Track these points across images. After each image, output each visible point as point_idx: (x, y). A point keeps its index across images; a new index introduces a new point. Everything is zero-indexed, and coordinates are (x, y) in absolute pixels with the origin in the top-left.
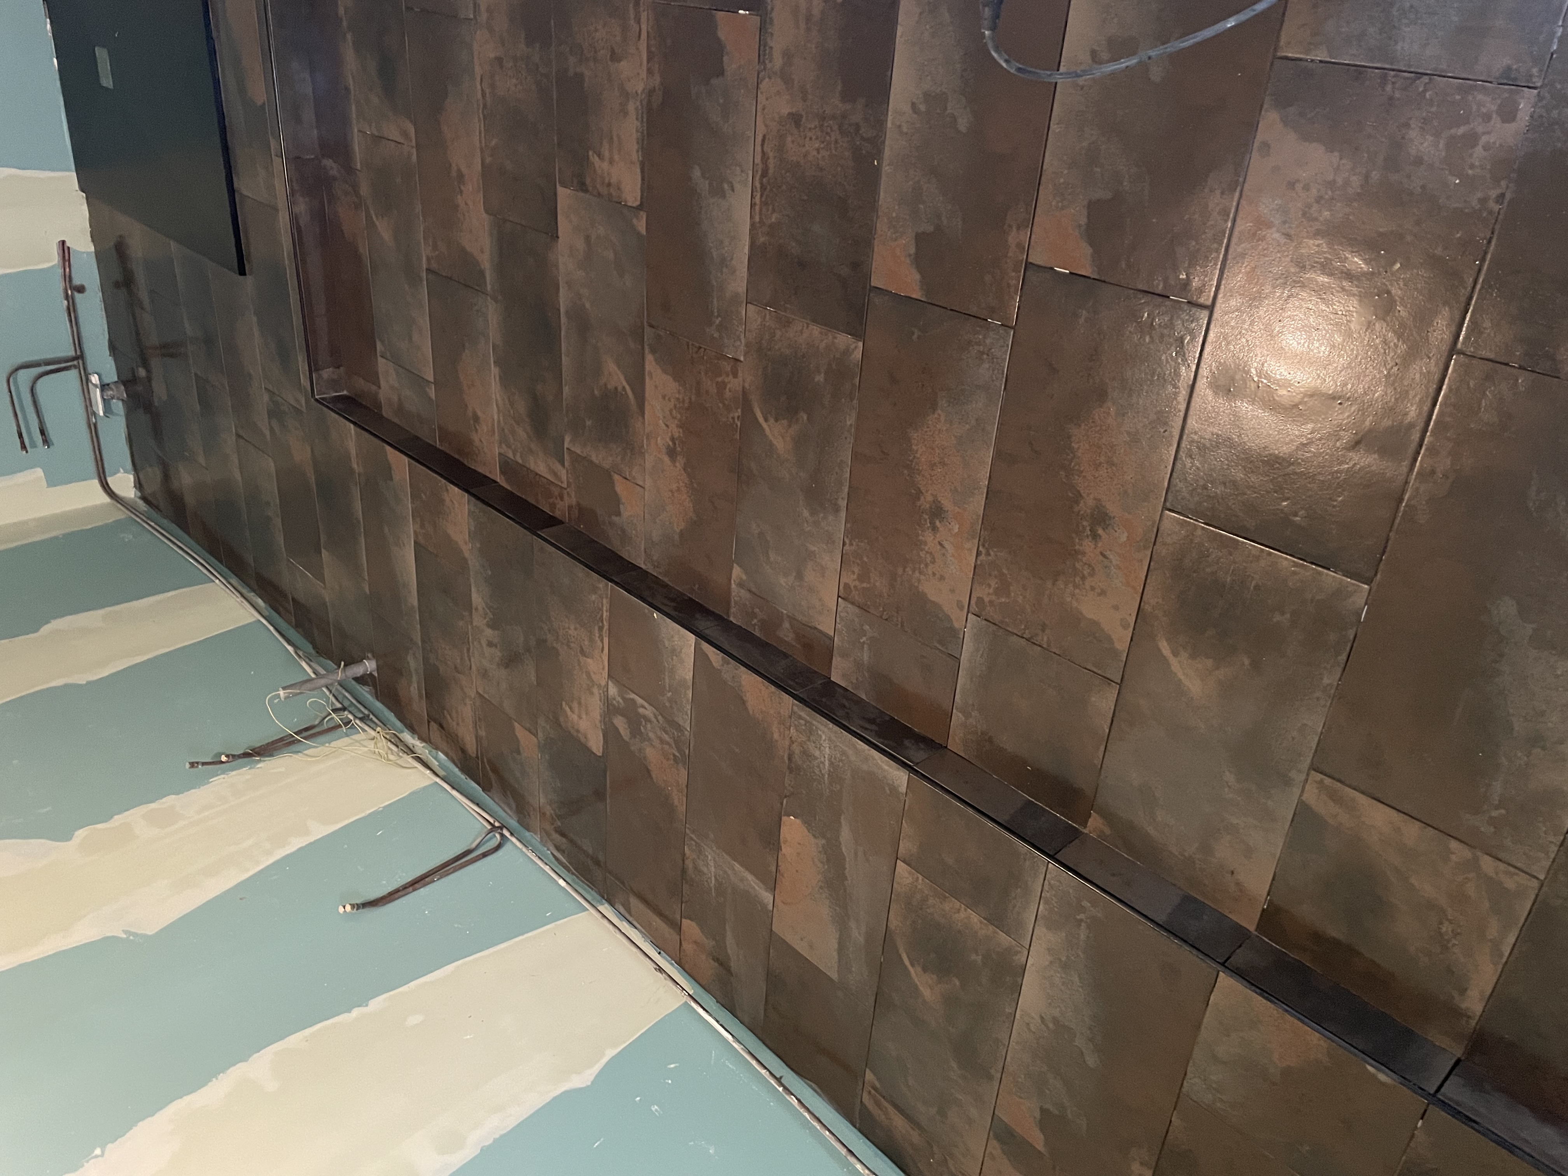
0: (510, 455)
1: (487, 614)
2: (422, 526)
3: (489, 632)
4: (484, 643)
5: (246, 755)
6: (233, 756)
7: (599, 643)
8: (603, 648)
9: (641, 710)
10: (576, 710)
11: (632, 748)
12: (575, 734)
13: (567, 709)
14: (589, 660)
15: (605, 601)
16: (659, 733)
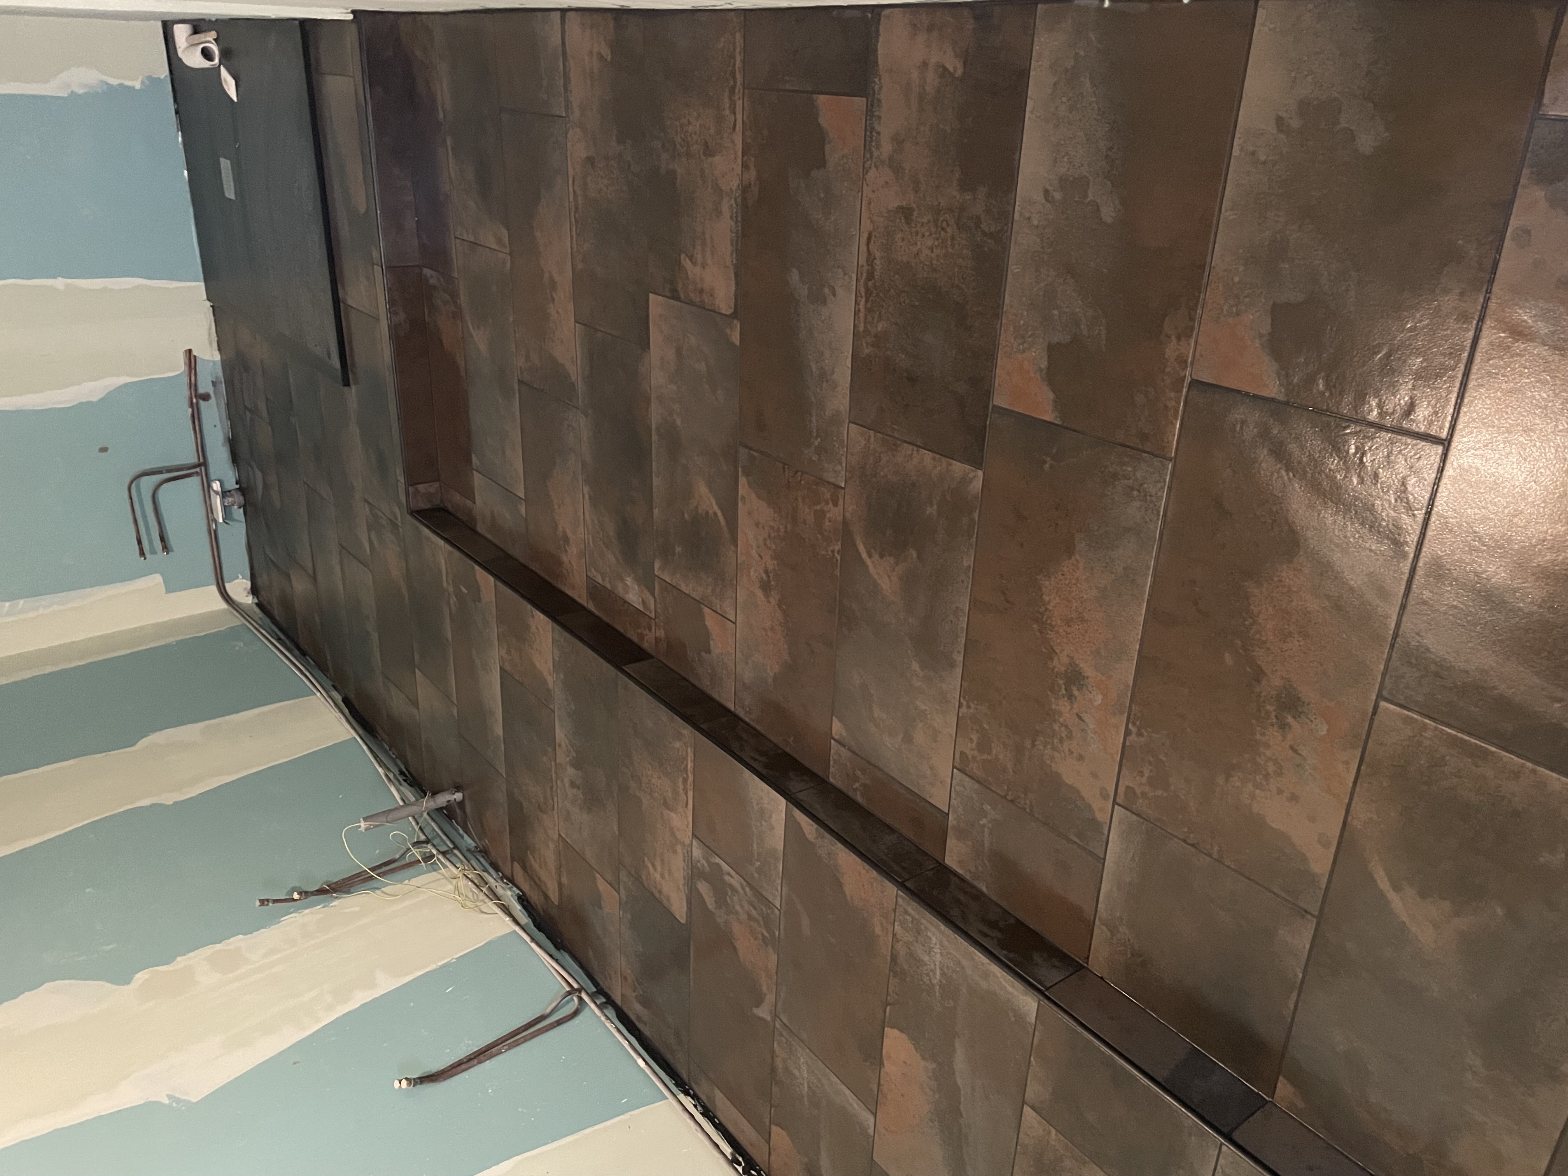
0: (599, 579)
1: (570, 752)
2: (509, 652)
3: (571, 771)
4: (567, 781)
5: (321, 892)
6: (306, 893)
7: (683, 797)
8: (687, 802)
9: (727, 878)
10: (659, 868)
11: (718, 920)
12: (657, 895)
13: (650, 865)
14: (673, 815)
15: (689, 749)
16: (747, 906)
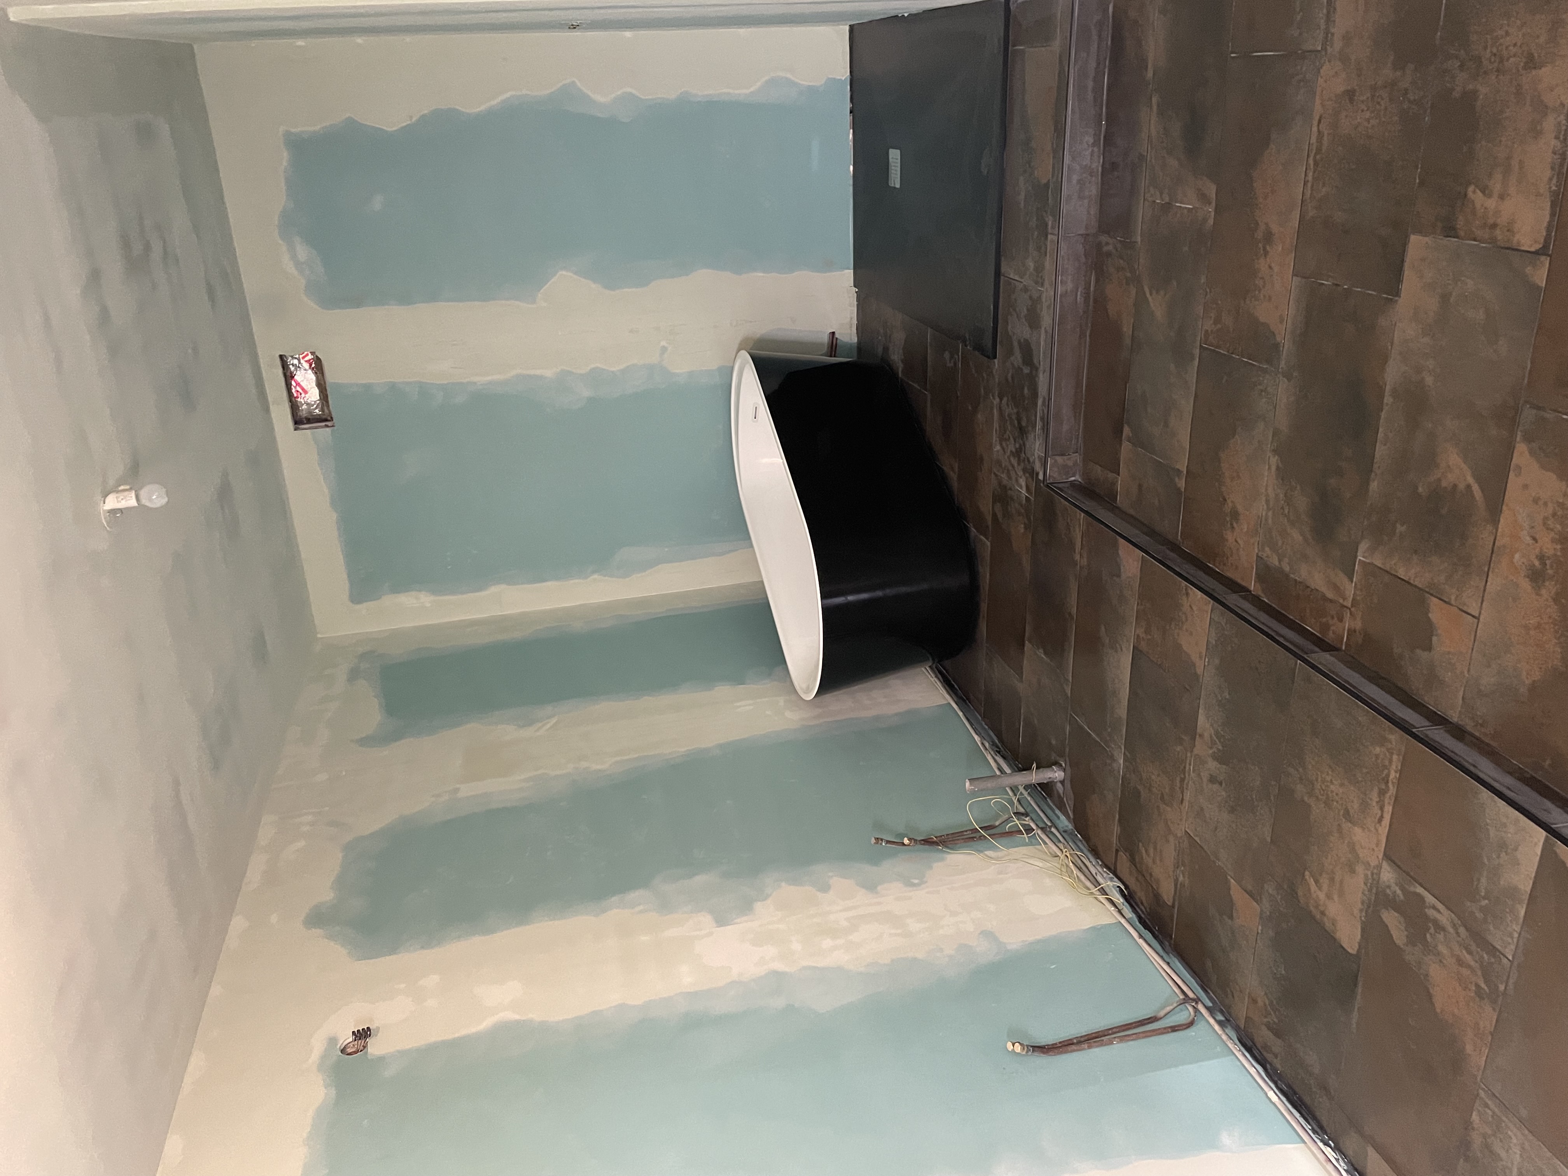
0: (1274, 561)
1: (1216, 744)
2: (1148, 631)
3: (1212, 765)
4: (1205, 775)
5: (927, 842)
6: (915, 840)
7: (1376, 811)
8: (1382, 817)
9: (1431, 912)
10: (1325, 887)
11: (1407, 958)
12: (1318, 917)
13: (1312, 882)
14: (1357, 830)
15: (1395, 757)
16: (1457, 949)
